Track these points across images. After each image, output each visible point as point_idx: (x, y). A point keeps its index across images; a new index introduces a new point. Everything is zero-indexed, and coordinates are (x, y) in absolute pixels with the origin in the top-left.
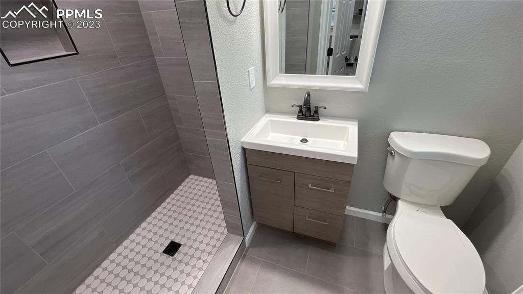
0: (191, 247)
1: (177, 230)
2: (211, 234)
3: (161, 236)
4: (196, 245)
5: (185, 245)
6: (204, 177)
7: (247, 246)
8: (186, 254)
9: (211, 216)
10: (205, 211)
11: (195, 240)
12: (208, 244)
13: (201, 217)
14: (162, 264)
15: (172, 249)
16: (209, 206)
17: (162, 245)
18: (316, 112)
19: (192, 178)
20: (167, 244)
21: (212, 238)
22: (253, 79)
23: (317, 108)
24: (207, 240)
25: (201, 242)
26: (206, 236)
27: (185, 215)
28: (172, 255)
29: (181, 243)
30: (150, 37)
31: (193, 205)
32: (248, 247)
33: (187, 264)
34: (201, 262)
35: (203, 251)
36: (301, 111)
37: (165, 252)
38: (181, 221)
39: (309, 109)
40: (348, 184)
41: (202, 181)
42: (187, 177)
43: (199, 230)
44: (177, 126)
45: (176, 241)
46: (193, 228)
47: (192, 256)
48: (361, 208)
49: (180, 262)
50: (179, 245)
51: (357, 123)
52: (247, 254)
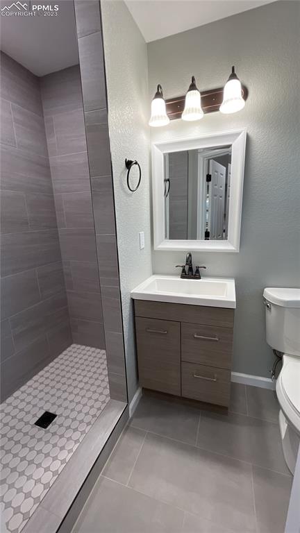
0: (67, 417)
1: (53, 400)
2: (91, 403)
3: (35, 406)
4: (73, 415)
5: (61, 415)
6: (87, 345)
7: (130, 416)
8: (61, 426)
9: (92, 385)
10: (86, 380)
11: (73, 410)
12: (87, 414)
13: (81, 385)
14: (33, 437)
15: (46, 420)
16: (90, 374)
17: (34, 416)
18: (197, 271)
19: (74, 347)
20: (40, 414)
21: (92, 407)
22: (143, 241)
23: (198, 268)
24: (86, 409)
25: (80, 412)
26: (85, 405)
27: (64, 384)
28: (45, 427)
29: (57, 414)
30: (57, 212)
31: (74, 373)
32: (132, 418)
33: (62, 436)
34: (78, 434)
35: (81, 422)
36: (184, 271)
37: (37, 423)
38: (58, 389)
39: (191, 269)
40: (230, 330)
41: (84, 350)
42: (69, 346)
43: (78, 399)
44: (67, 290)
45: (51, 411)
46: (71, 397)
47: (69, 427)
48: (249, 374)
49: (54, 434)
50: (54, 416)
51: (234, 281)
52: (131, 426)
